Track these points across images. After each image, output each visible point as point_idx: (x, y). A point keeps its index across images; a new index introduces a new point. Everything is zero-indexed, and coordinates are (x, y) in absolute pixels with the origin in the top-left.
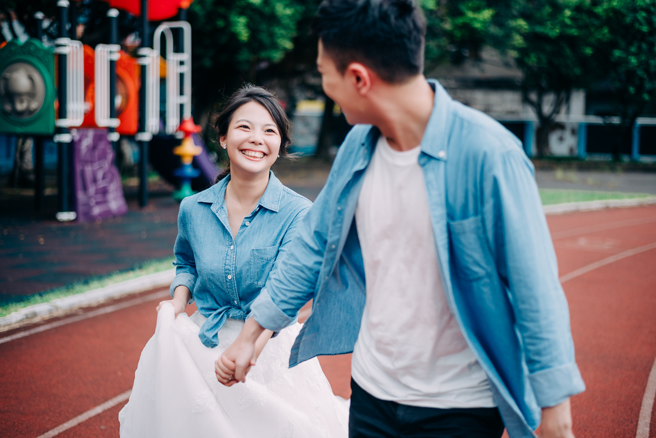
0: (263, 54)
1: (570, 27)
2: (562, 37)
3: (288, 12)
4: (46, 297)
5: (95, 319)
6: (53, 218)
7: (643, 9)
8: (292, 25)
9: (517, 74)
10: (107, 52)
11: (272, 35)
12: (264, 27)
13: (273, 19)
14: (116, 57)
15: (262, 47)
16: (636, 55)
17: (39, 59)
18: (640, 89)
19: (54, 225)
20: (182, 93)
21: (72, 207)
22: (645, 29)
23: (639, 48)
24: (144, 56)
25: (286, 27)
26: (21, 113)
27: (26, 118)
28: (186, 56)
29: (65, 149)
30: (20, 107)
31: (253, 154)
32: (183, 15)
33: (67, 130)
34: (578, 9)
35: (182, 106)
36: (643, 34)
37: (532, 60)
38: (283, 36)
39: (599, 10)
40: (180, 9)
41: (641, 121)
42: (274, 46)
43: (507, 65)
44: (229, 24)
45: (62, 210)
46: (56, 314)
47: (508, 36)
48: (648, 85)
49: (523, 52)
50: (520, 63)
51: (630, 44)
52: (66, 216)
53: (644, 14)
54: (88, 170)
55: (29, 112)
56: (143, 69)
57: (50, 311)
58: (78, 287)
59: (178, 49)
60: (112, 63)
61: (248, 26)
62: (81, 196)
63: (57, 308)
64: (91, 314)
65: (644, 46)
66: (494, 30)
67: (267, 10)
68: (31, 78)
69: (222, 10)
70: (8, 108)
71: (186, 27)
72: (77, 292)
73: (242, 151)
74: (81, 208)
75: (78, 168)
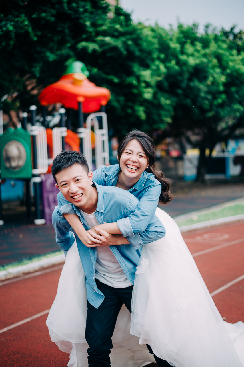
0: (156, 126)
3: (168, 102)
4: (6, 267)
5: (28, 279)
6: (33, 223)
8: (171, 109)
10: (60, 132)
11: (159, 115)
12: (154, 111)
13: (160, 106)
14: (65, 134)
15: (155, 122)
17: (23, 138)
19: (32, 227)
20: (104, 151)
21: (43, 217)
24: (81, 133)
25: (168, 111)
26: (14, 168)
27: (17, 170)
28: (105, 131)
29: (38, 186)
30: (14, 164)
32: (104, 109)
33: (39, 175)
35: (104, 159)
38: (166, 116)
40: (101, 106)
42: (162, 121)
44: (134, 111)
45: (37, 219)
46: (9, 277)
52: (39, 222)
54: (51, 196)
55: (18, 167)
56: (81, 140)
57: (6, 275)
58: (25, 261)
59: (101, 127)
60: (63, 138)
61: (145, 112)
62: (47, 210)
63: (10, 273)
64: (27, 277)
67: (156, 102)
68: (18, 149)
69: (130, 104)
70: (8, 165)
71: (104, 115)
72: (24, 264)
74: (47, 217)
75: (45, 195)
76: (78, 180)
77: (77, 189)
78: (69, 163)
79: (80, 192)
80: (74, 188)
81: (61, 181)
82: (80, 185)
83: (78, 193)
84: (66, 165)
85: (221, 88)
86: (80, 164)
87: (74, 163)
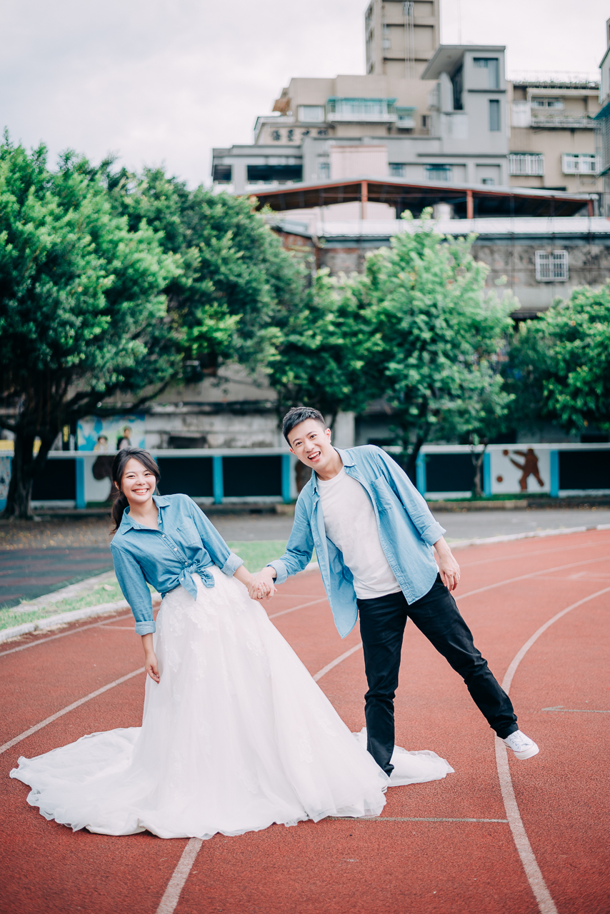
1: (332, 334)
2: (323, 348)
7: (422, 312)
9: (270, 396)
16: (418, 367)
18: (423, 408)
22: (427, 335)
23: (420, 358)
31: (141, 491)
34: (342, 312)
36: (424, 342)
37: (289, 377)
39: (366, 313)
41: (427, 449)
43: (257, 385)
47: (259, 348)
48: (433, 405)
49: (278, 368)
50: (274, 381)
51: (408, 354)
53: (423, 317)
65: (426, 356)
66: (238, 341)
73: (134, 491)
76: (312, 436)
77: (314, 446)
78: (301, 419)
79: (317, 449)
80: (310, 445)
81: (294, 440)
82: (316, 442)
83: (314, 451)
84: (297, 421)
85: (102, 302)
86: (313, 418)
87: (307, 418)
